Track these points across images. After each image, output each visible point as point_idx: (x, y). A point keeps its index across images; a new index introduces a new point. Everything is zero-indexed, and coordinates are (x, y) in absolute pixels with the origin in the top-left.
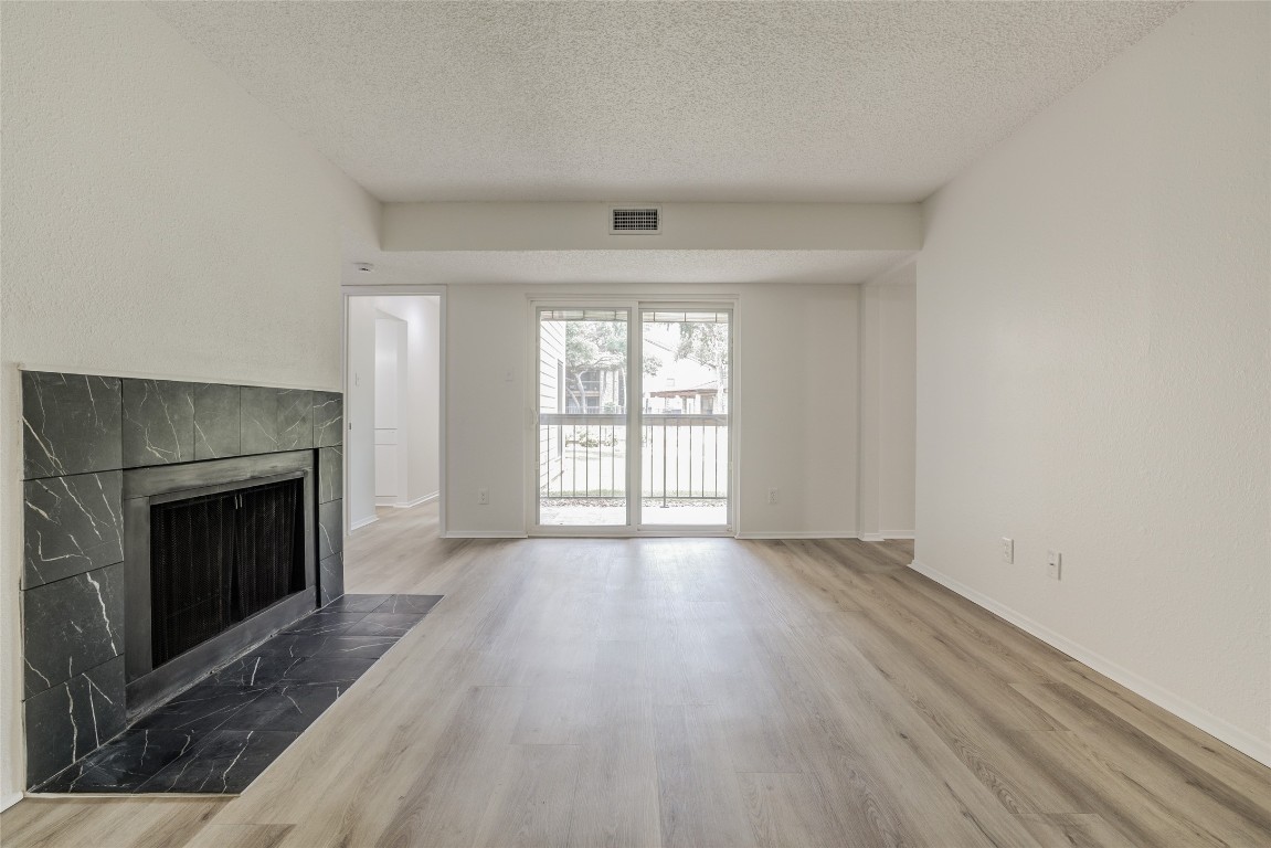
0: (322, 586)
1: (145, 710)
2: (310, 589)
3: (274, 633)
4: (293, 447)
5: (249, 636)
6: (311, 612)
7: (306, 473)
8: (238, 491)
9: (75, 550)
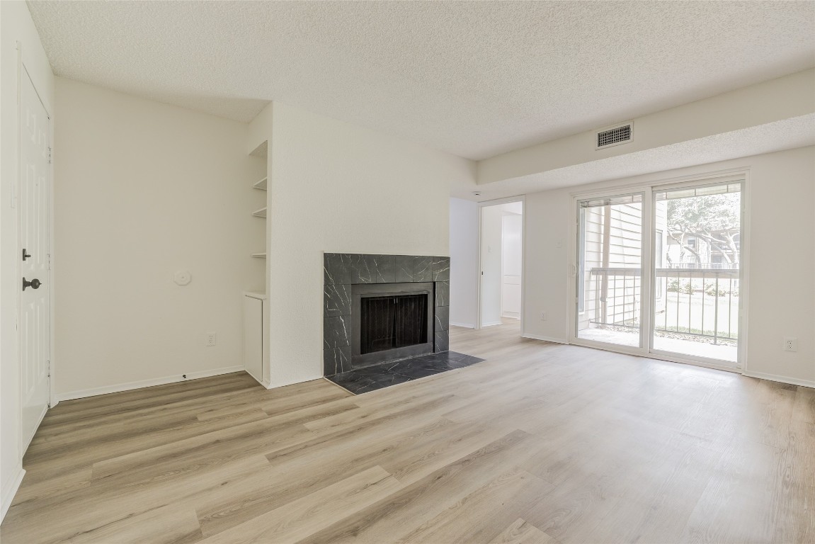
0: (436, 344)
1: (357, 367)
2: (430, 344)
3: (410, 357)
4: (422, 280)
5: (398, 355)
6: (429, 354)
7: (429, 292)
8: (396, 296)
9: (336, 308)
